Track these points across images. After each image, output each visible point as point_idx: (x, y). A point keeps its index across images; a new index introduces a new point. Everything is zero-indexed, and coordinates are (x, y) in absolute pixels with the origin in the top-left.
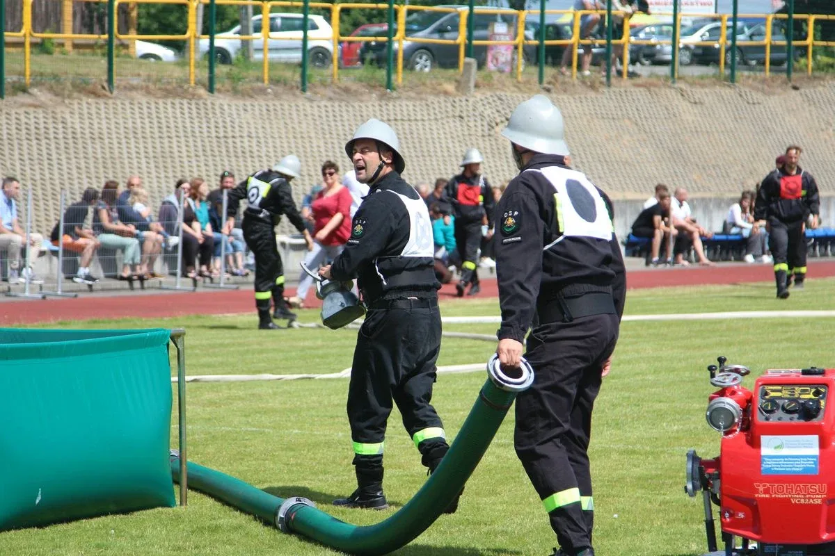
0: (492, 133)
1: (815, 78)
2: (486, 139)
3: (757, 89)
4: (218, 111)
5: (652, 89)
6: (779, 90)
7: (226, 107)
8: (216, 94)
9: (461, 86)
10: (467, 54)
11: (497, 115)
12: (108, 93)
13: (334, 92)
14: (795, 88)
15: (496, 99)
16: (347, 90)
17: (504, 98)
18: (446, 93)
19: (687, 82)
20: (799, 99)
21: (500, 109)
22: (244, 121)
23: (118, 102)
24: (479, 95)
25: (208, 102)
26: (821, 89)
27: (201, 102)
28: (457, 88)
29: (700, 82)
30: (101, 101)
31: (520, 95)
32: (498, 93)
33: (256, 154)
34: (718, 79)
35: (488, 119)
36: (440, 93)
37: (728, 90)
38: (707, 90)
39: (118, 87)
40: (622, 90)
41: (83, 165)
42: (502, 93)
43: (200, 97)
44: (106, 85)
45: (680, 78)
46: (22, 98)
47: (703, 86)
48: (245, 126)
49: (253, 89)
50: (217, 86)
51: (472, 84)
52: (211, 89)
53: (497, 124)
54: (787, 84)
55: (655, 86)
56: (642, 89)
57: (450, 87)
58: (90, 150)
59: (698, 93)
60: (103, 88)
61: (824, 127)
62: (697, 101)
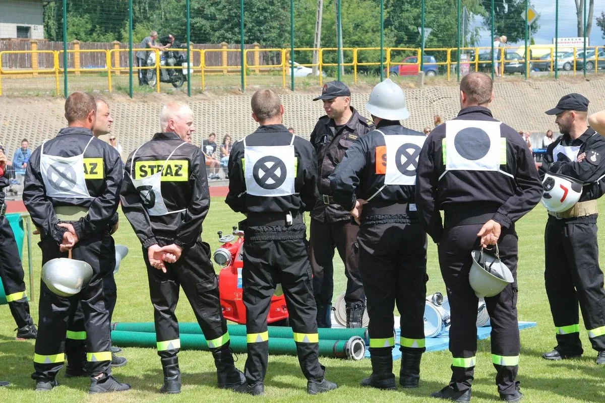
0: (431, 105)
1: (599, 75)
2: (428, 108)
3: (569, 81)
4: (294, 99)
5: (515, 83)
6: (580, 81)
7: (299, 97)
8: (295, 91)
9: (418, 84)
10: (421, 70)
11: (434, 97)
12: (241, 93)
13: (354, 89)
14: (588, 80)
15: (434, 89)
16: (360, 87)
17: (438, 89)
18: (410, 87)
19: (533, 79)
20: (589, 85)
21: (436, 94)
22: (307, 104)
23: (246, 97)
24: (426, 88)
25: (290, 95)
26: (600, 80)
27: (286, 95)
28: (416, 85)
29: (541, 79)
30: (237, 96)
31: (447, 87)
32: (436, 87)
33: (311, 118)
34: (550, 77)
35: (430, 99)
36: (407, 87)
37: (553, 82)
38: (542, 82)
39: (247, 90)
40: (499, 84)
41: (225, 126)
42: (438, 87)
43: (286, 93)
44: (240, 89)
45: (530, 77)
46: (200, 96)
47: (541, 81)
48: (307, 105)
49: (314, 88)
50: (295, 88)
51: (423, 83)
52: (292, 89)
53: (434, 101)
54: (583, 78)
55: (516, 81)
56: (509, 83)
57: (412, 85)
58: (229, 118)
59: (538, 84)
60: (239, 90)
61: (600, 98)
62: (537, 88)
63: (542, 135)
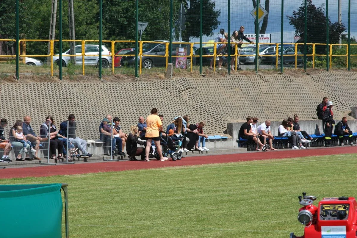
0: (180, 95)
1: (316, 70)
2: (178, 97)
3: (292, 75)
4: (64, 87)
5: (248, 75)
6: (301, 75)
7: (67, 85)
8: (62, 80)
9: (167, 75)
10: (169, 62)
11: (182, 87)
12: (16, 80)
13: (113, 78)
14: (308, 74)
15: (182, 80)
16: (118, 77)
17: (185, 80)
18: (161, 78)
19: (262, 72)
20: (310, 79)
21: (184, 85)
22: (75, 91)
23: (21, 84)
24: (174, 79)
25: (59, 84)
26: (319, 74)
27: (56, 83)
28: (165, 76)
29: (268, 72)
30: (13, 84)
31: (192, 79)
32: (183, 78)
33: (80, 105)
34: (275, 71)
35: (178, 89)
36: (158, 78)
37: (280, 75)
38: (271, 76)
39: (20, 77)
40: (235, 76)
41: (6, 111)
42: (185, 78)
43: (56, 81)
44: (15, 77)
45: (259, 71)
47: (269, 74)
48: (75, 93)
49: (78, 77)
50: (63, 76)
51: (171, 75)
52: (60, 78)
53: (182, 91)
54: (304, 73)
55: (249, 74)
56: (243, 75)
57: (162, 76)
58: (9, 105)
59: (267, 77)
60: (14, 78)
61: (320, 91)
62: (267, 80)
63: (278, 124)
